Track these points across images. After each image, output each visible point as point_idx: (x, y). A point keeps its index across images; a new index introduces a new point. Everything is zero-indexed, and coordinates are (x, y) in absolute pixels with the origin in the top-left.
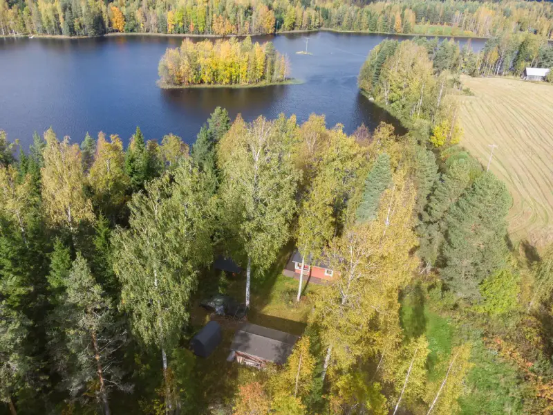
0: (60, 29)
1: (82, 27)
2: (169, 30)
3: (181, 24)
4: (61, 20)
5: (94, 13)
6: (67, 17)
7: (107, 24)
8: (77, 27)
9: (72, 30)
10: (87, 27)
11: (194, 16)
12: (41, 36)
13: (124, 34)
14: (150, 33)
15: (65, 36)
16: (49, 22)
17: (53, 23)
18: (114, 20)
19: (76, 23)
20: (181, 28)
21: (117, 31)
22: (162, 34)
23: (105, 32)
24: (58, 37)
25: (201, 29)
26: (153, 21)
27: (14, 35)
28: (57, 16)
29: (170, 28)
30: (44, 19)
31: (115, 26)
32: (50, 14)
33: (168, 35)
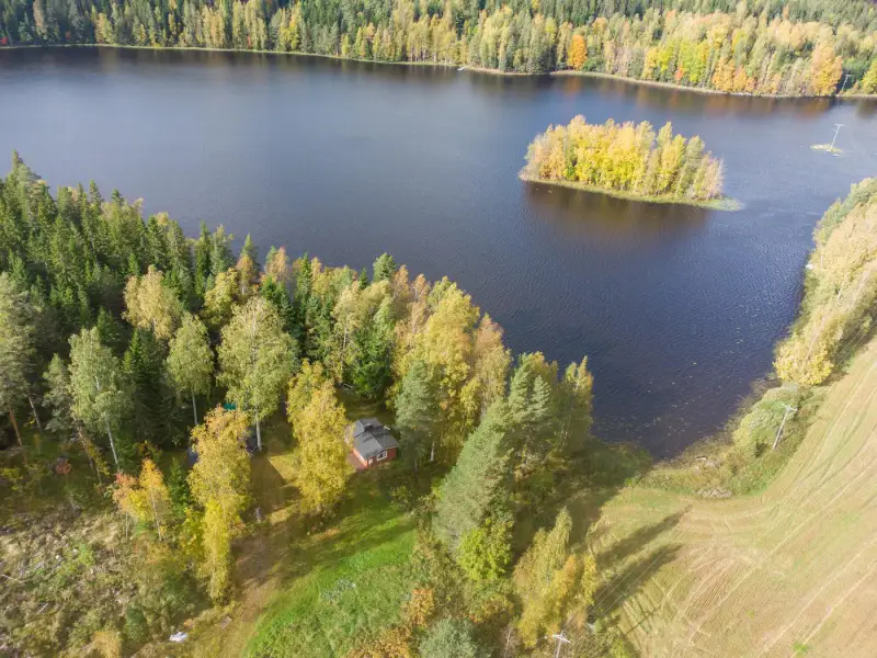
0: (497, 61)
1: (523, 60)
2: (643, 75)
3: (664, 67)
4: (501, 50)
5: (546, 44)
6: (508, 48)
7: (560, 58)
8: (517, 60)
9: (509, 65)
10: (530, 61)
11: (688, 58)
12: (473, 68)
13: (580, 73)
14: (615, 76)
15: (499, 72)
16: (487, 51)
17: (490, 54)
18: (570, 54)
19: (517, 57)
20: (662, 75)
21: (572, 68)
22: (632, 80)
23: (554, 70)
24: (493, 71)
25: (693, 78)
26: (625, 59)
27: (445, 64)
28: (497, 46)
29: (647, 71)
30: (482, 46)
31: (569, 62)
32: (490, 41)
33: (639, 81)
